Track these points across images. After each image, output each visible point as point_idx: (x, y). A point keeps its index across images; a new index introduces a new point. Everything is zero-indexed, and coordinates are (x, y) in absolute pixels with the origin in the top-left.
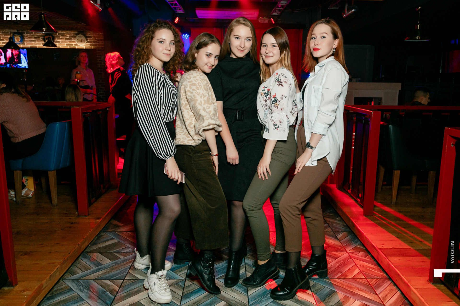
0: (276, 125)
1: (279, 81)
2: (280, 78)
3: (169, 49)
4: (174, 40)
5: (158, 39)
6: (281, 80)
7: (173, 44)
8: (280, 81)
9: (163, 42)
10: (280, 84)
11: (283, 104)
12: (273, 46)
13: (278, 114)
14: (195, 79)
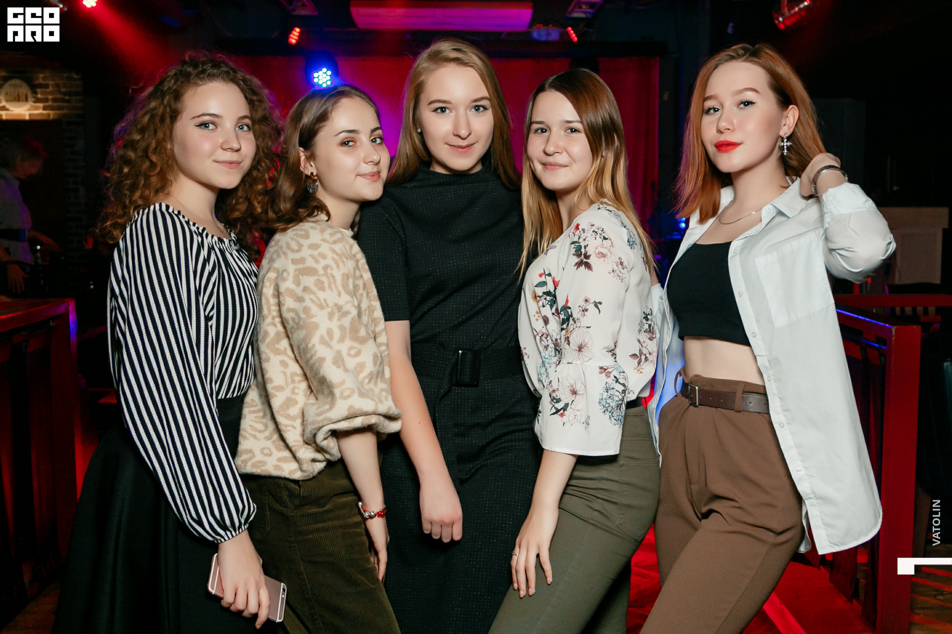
0: (558, 401)
1: (581, 252)
2: (584, 240)
3: (236, 146)
4: (249, 114)
5: (194, 118)
6: (585, 247)
7: (245, 128)
8: (583, 250)
9: (212, 124)
10: (582, 260)
11: (585, 330)
12: (569, 131)
13: (568, 363)
14: (316, 253)
